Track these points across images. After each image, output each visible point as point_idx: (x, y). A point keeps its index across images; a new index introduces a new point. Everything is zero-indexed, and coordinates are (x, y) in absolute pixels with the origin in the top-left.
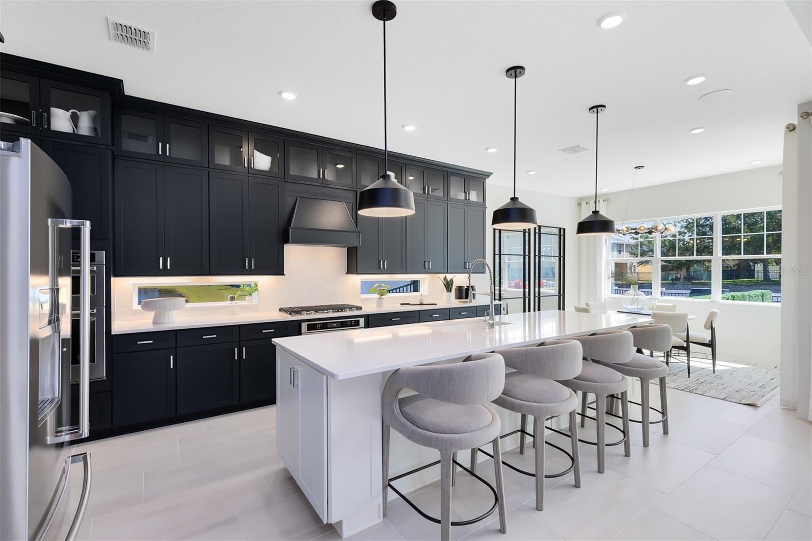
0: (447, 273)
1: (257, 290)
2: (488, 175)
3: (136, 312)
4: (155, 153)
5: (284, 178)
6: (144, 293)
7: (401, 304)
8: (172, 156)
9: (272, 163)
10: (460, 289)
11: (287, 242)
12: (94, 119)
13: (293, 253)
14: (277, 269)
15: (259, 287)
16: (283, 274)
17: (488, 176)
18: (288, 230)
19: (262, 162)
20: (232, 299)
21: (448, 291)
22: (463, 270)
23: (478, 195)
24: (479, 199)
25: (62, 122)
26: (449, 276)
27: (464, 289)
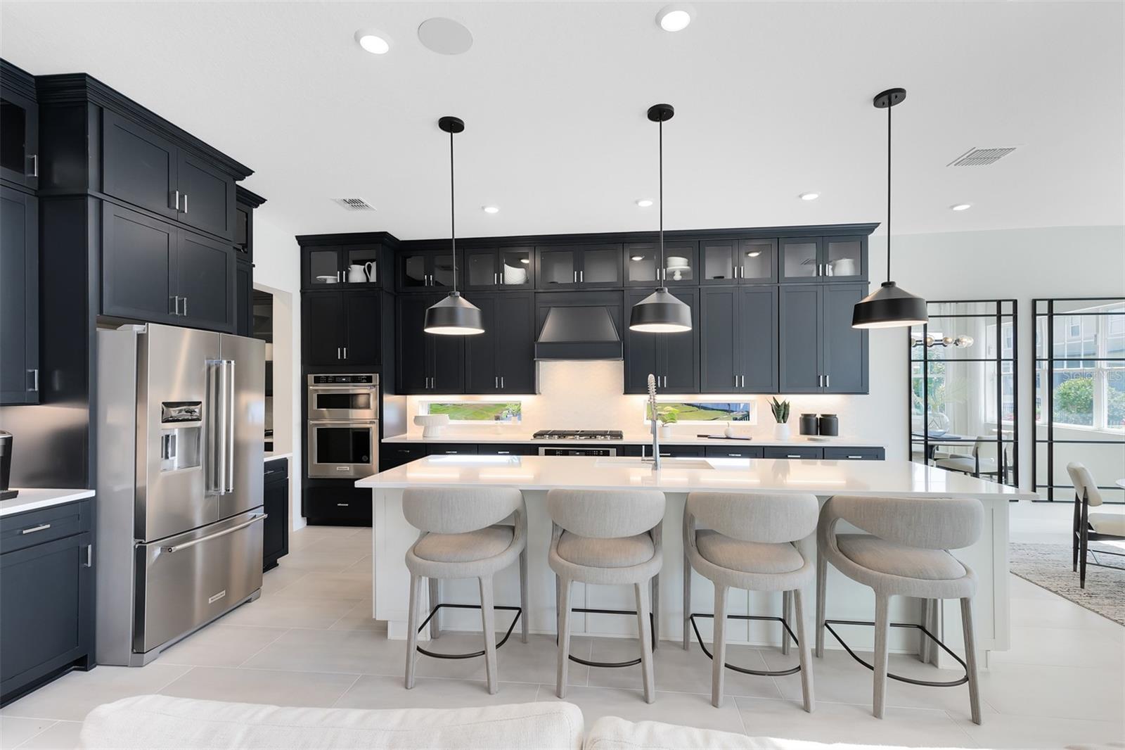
0: (779, 393)
2: (872, 228)
5: (535, 289)
7: (699, 436)
9: (525, 274)
10: (806, 419)
11: (535, 358)
14: (530, 388)
15: (522, 407)
16: (535, 393)
17: (872, 231)
18: (534, 346)
20: (498, 418)
21: (778, 422)
22: (815, 388)
23: (855, 264)
24: (856, 271)
25: (357, 274)
26: (781, 399)
27: (814, 419)
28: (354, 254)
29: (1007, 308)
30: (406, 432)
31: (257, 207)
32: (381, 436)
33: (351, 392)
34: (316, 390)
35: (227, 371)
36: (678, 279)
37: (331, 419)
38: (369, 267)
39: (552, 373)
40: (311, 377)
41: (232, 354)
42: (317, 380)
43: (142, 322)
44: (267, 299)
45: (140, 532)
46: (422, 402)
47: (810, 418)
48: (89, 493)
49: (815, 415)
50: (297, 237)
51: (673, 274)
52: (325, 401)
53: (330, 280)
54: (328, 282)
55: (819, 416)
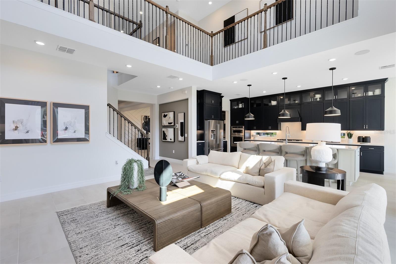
0: (350, 130)
5: (279, 106)
15: (277, 133)
21: (349, 138)
22: (362, 129)
23: (380, 91)
24: (381, 93)
25: (240, 106)
26: (352, 132)
27: (362, 138)
28: (239, 102)
30: (251, 138)
31: (222, 98)
32: (244, 139)
33: (240, 130)
34: (233, 129)
35: (218, 125)
36: (318, 100)
37: (237, 135)
38: (243, 104)
39: (284, 125)
40: (232, 127)
41: (219, 123)
42: (233, 127)
43: (209, 120)
44: (225, 112)
45: (209, 147)
46: (254, 132)
47: (360, 137)
48: (204, 141)
49: (363, 137)
50: (230, 100)
51: (317, 99)
52: (235, 131)
53: (236, 107)
54: (235, 108)
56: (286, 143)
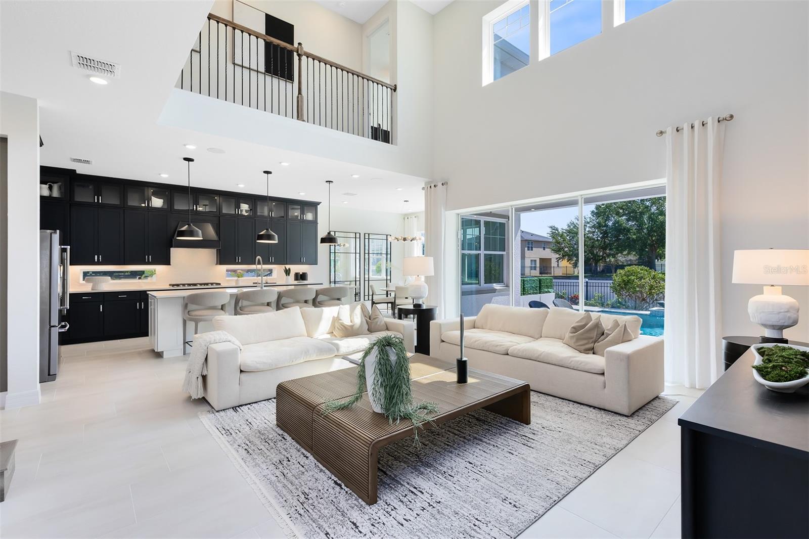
0: (287, 264)
1: (155, 274)
2: (319, 203)
3: (82, 285)
4: (93, 201)
5: (171, 211)
6: (85, 274)
8: (103, 202)
9: (163, 203)
10: (297, 275)
11: (172, 247)
12: (60, 188)
13: (176, 254)
14: (167, 262)
15: (156, 272)
16: (170, 264)
17: (319, 205)
18: (172, 240)
19: (157, 202)
20: (140, 278)
21: (286, 276)
22: (299, 262)
23: (313, 215)
24: (313, 218)
26: (288, 267)
27: (299, 274)
29: (358, 235)
36: (245, 214)
38: (50, 186)
51: (242, 211)
55: (301, 273)
56: (262, 288)
